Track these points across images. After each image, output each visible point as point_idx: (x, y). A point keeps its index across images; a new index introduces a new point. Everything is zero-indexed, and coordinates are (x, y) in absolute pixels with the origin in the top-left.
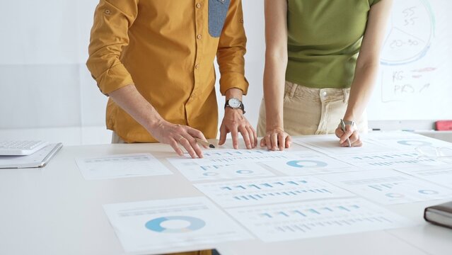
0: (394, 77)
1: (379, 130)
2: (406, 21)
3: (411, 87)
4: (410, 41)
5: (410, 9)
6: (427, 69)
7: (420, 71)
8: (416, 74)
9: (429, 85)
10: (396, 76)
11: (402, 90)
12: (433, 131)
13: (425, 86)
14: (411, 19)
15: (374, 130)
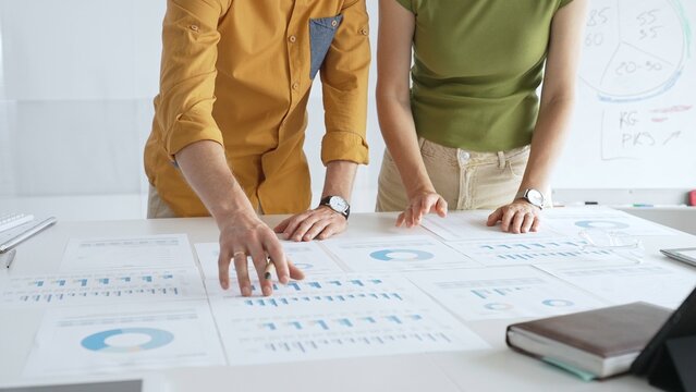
0: (621, 120)
1: (596, 203)
2: (642, 32)
3: (649, 136)
4: (648, 64)
5: (649, 13)
6: (675, 109)
7: (665, 111)
8: (659, 115)
9: (679, 133)
10: (625, 118)
11: (635, 142)
12: (684, 207)
13: (673, 134)
14: (651, 29)
15: (587, 203)
